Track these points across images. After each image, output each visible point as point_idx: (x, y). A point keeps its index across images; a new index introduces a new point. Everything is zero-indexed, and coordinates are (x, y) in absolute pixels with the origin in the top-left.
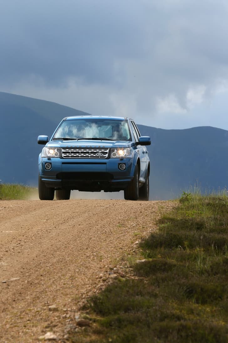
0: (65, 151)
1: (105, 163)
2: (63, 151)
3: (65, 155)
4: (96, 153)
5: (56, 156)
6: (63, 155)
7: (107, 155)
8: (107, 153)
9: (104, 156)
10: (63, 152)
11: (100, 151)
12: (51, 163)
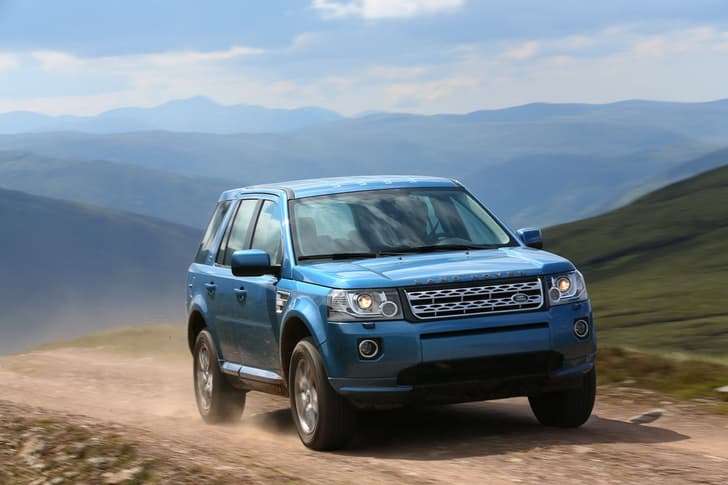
0: (416, 298)
1: (544, 325)
2: (410, 296)
3: (421, 311)
4: (510, 294)
5: (391, 316)
6: (415, 310)
7: (540, 300)
8: (537, 292)
9: (535, 301)
10: (414, 302)
11: (519, 289)
12: (379, 340)
